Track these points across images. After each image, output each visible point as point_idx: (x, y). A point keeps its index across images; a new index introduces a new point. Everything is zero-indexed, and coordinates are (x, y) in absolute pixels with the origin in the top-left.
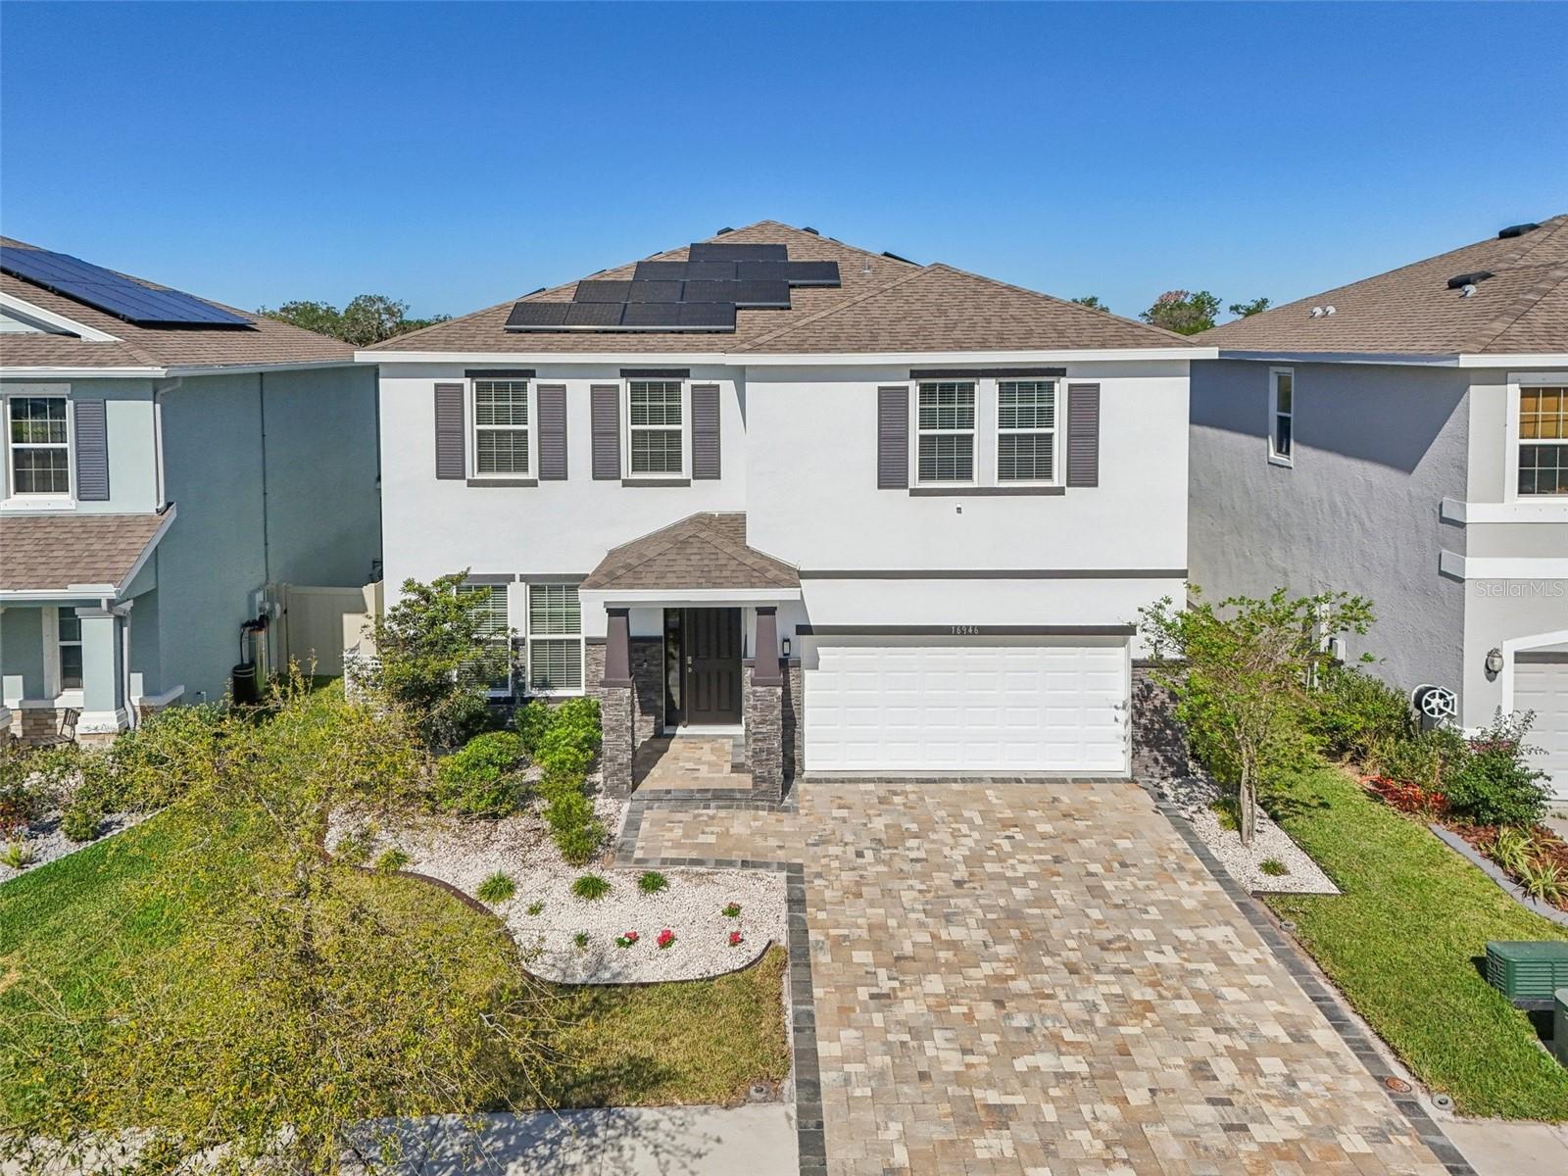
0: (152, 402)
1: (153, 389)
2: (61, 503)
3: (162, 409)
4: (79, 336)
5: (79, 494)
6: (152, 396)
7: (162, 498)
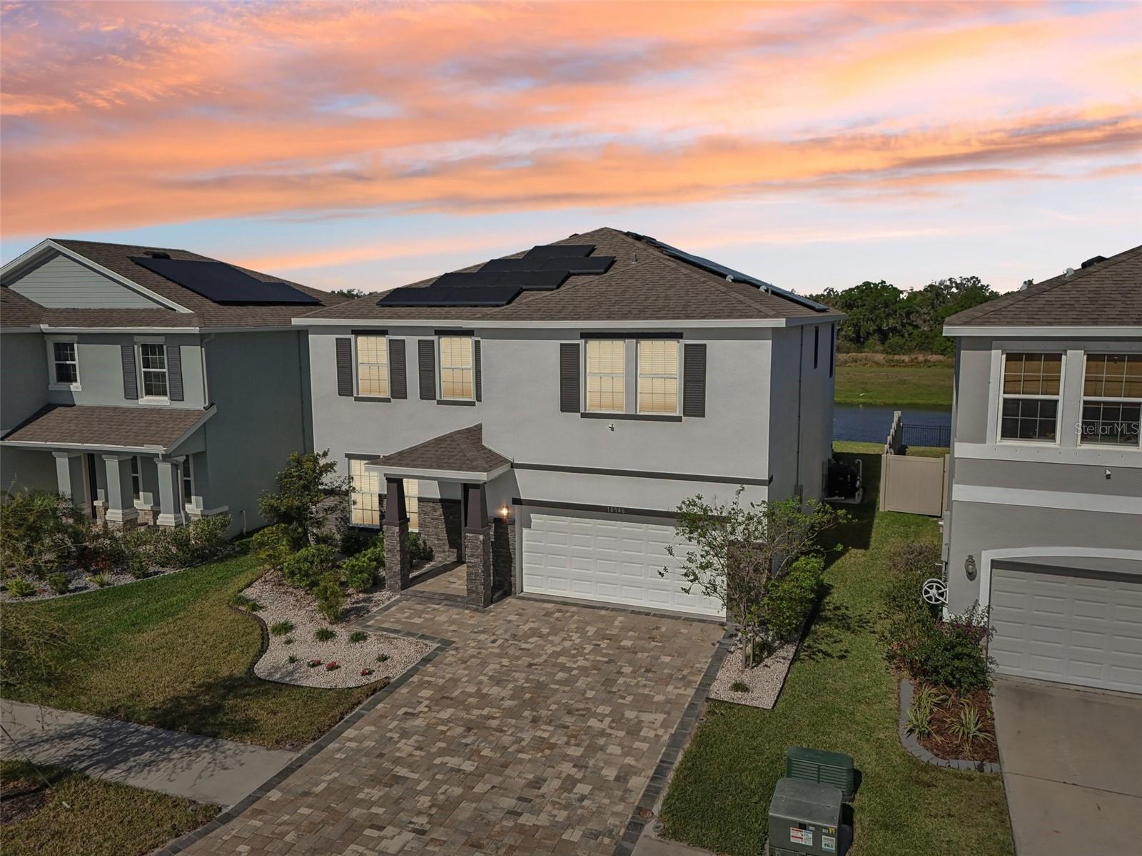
0: (199, 347)
1: (201, 339)
2: (162, 401)
3: (205, 351)
4: (175, 310)
5: (171, 397)
6: (199, 343)
7: (207, 401)
